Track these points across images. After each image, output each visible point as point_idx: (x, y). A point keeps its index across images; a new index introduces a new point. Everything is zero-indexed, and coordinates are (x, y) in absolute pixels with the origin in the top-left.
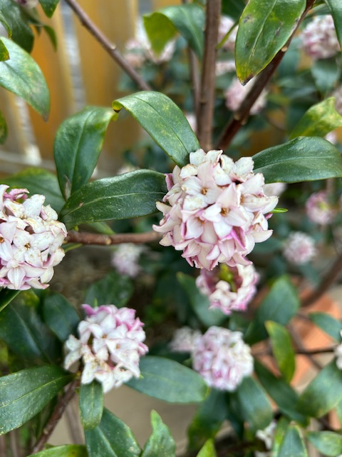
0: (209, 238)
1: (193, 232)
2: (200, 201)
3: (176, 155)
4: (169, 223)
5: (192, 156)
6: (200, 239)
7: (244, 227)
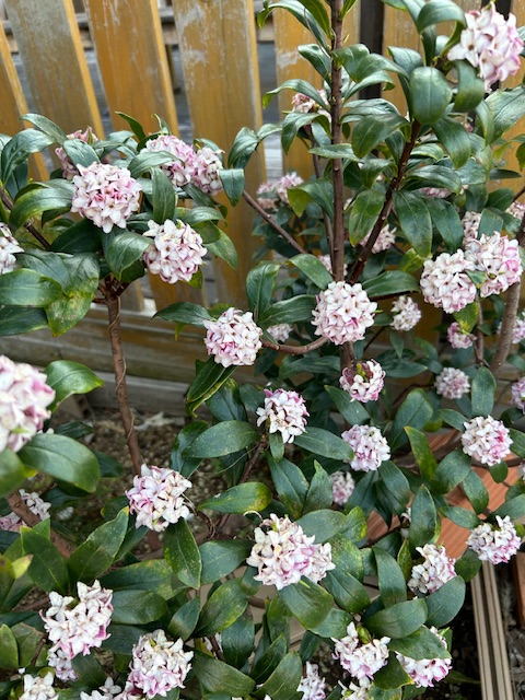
0: (340, 324)
1: (332, 322)
2: (335, 306)
3: (321, 286)
4: (320, 320)
5: (330, 286)
6: (336, 325)
7: (358, 318)
